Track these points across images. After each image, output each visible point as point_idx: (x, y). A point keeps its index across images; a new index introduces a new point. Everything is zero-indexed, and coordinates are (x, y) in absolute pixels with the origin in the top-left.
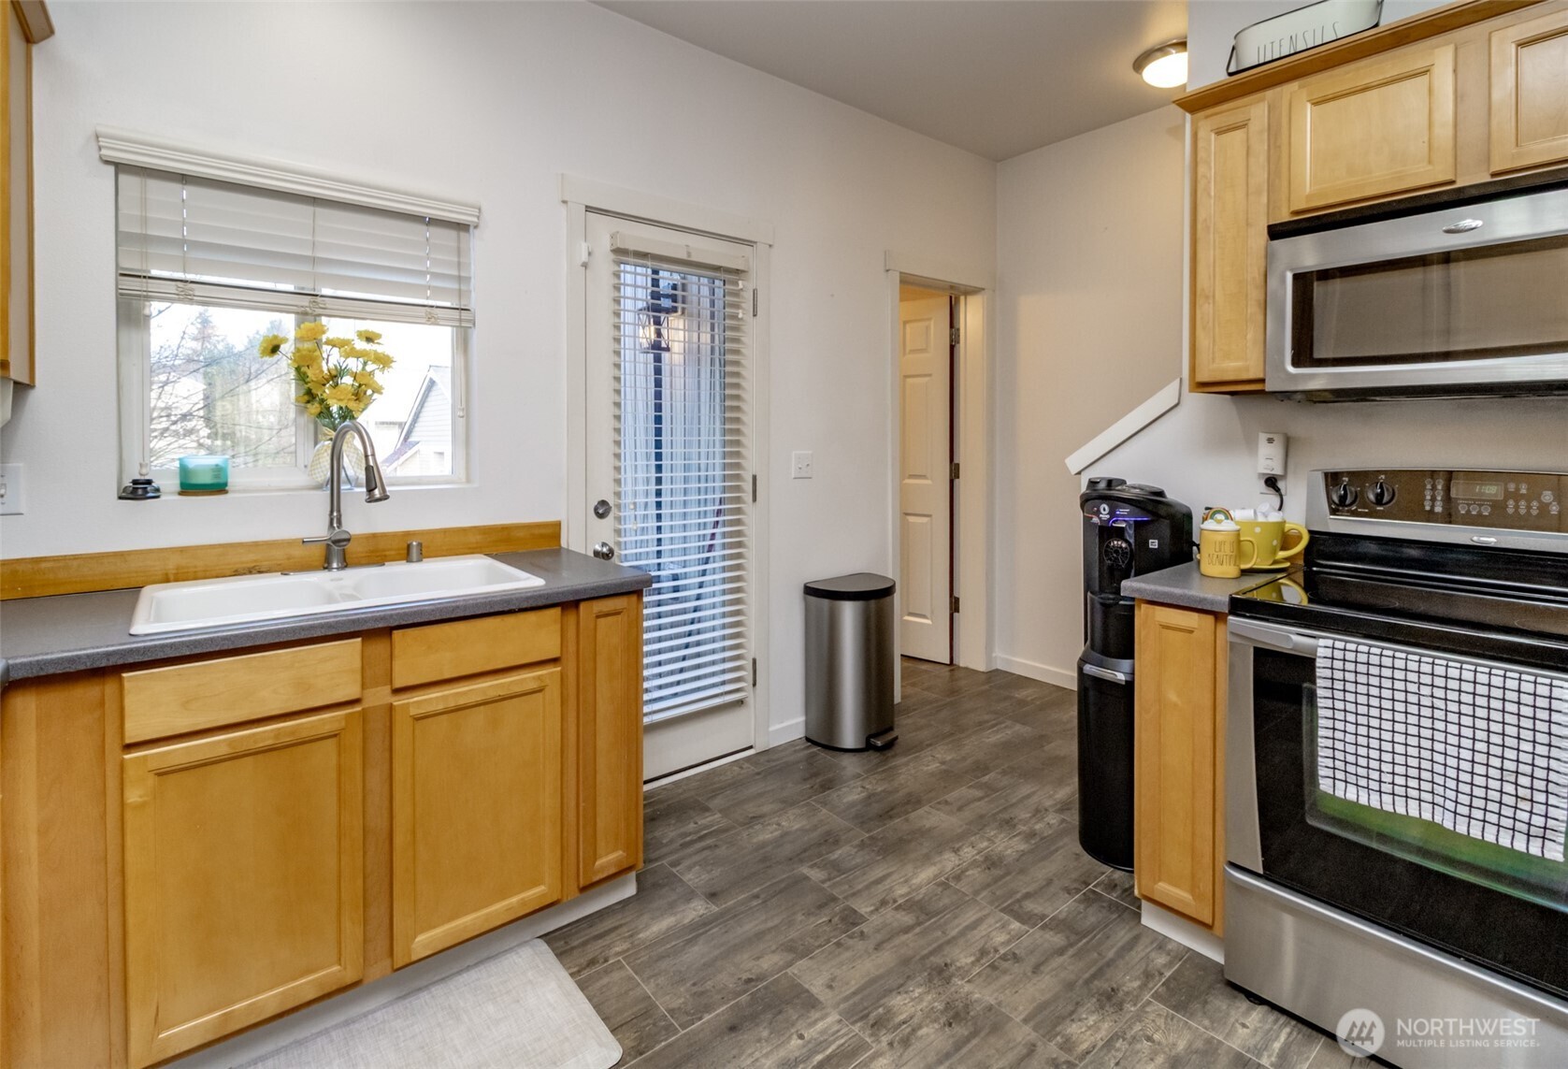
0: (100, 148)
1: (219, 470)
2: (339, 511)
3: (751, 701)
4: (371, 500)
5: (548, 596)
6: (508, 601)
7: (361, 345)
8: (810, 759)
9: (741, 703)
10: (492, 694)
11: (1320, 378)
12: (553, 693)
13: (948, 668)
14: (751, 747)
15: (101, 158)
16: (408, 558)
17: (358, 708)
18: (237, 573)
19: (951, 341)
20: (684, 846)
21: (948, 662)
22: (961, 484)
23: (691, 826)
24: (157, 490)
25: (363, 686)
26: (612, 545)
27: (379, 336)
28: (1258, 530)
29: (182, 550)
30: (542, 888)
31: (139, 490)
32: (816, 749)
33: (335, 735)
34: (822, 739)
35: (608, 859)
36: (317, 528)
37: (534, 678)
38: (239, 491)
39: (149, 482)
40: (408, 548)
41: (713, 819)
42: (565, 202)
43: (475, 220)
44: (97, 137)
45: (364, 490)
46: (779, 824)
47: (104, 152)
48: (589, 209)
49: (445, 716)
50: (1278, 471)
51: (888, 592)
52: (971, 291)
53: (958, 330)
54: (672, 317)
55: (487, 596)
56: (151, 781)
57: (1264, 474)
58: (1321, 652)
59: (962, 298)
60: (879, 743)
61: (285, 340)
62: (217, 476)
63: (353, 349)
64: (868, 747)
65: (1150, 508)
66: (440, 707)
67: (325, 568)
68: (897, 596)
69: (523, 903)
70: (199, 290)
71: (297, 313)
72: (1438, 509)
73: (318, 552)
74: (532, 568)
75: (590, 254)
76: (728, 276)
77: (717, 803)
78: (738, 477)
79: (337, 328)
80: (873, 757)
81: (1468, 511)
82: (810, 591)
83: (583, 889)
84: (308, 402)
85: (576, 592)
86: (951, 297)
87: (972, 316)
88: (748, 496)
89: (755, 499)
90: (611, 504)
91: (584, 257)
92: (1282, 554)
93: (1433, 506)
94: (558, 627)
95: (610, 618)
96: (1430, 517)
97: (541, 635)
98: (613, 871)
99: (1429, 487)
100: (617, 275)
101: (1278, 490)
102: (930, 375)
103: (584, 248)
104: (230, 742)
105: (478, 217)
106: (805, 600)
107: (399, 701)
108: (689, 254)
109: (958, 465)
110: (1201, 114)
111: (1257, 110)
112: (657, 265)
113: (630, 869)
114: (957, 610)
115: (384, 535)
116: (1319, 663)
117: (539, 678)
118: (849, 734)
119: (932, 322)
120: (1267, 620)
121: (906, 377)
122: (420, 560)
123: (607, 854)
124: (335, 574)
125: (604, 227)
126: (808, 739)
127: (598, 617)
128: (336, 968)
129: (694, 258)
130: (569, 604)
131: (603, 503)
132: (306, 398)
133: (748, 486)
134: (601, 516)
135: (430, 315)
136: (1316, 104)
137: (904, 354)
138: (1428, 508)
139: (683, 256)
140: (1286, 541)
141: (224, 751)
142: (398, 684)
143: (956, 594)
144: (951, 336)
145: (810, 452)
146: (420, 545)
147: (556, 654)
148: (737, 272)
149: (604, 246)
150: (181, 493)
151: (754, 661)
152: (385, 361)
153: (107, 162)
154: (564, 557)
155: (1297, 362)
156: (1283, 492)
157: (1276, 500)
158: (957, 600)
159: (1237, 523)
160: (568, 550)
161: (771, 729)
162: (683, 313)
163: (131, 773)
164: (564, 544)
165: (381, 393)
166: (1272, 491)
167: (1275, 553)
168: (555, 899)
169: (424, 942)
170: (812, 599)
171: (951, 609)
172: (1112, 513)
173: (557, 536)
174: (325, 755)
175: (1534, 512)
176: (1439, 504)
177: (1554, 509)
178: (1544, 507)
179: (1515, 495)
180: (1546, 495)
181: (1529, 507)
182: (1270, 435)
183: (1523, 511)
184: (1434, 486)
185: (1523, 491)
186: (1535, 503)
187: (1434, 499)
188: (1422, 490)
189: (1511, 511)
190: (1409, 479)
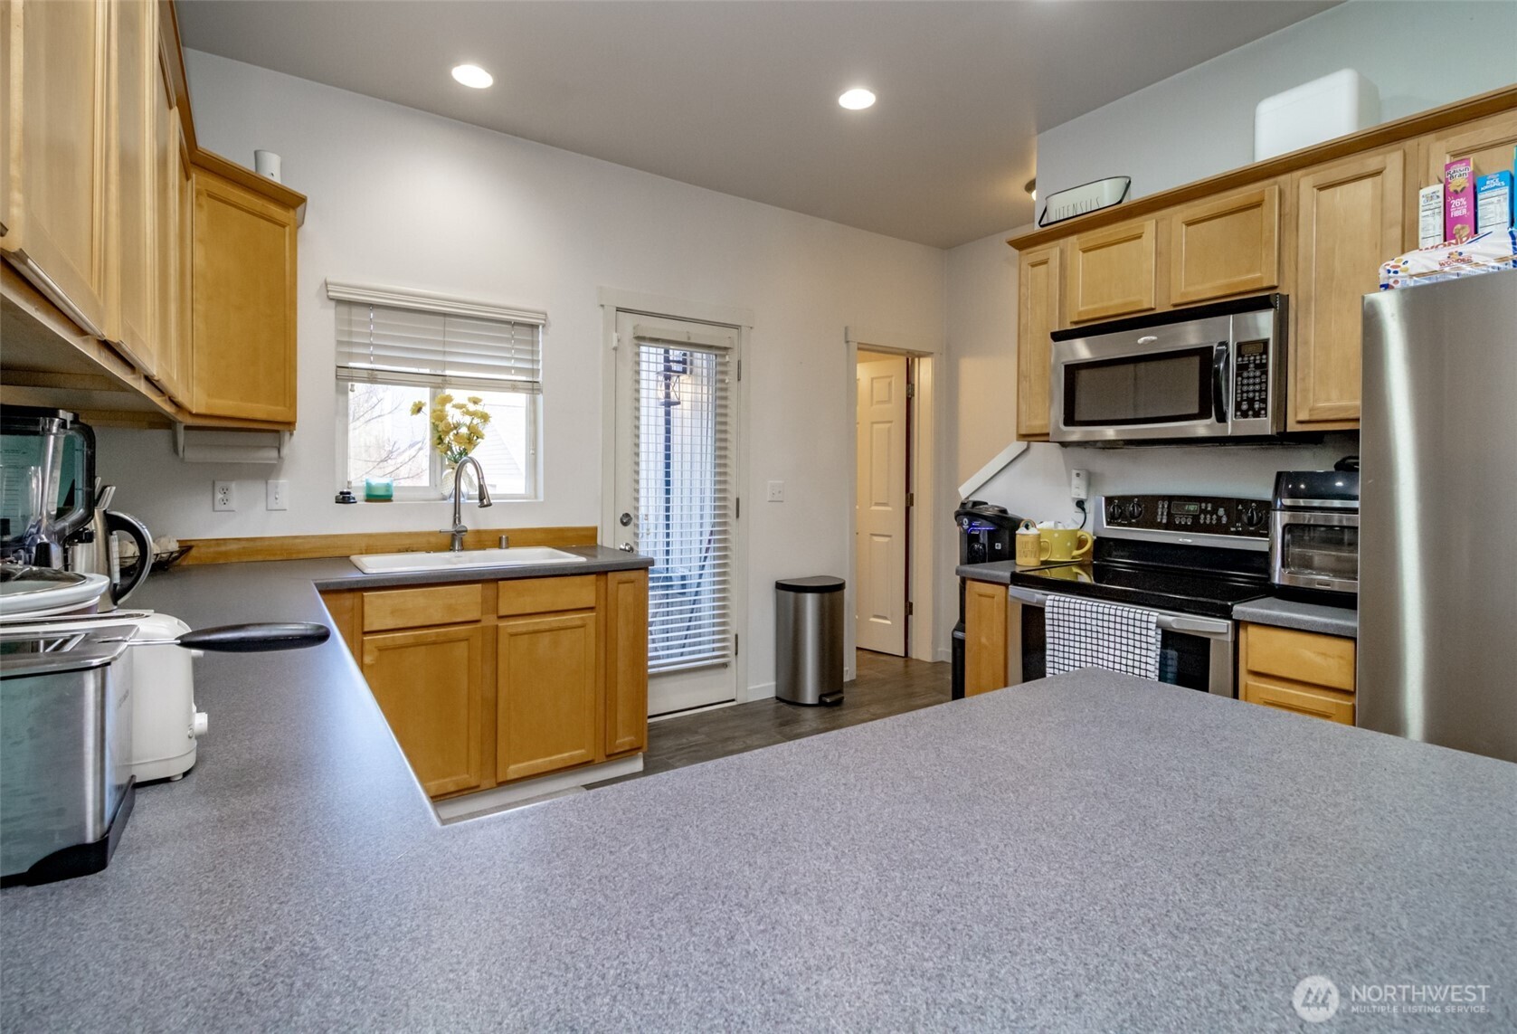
0: (328, 291)
1: (388, 486)
2: (459, 513)
3: (733, 664)
4: (482, 506)
5: (588, 567)
6: (564, 569)
7: (472, 407)
8: (777, 710)
9: (725, 665)
10: (555, 625)
11: (1076, 434)
12: (591, 629)
13: (903, 659)
14: (733, 700)
15: (328, 296)
16: (500, 546)
17: (479, 625)
18: (399, 551)
19: (908, 394)
20: (677, 750)
21: (903, 655)
22: (914, 510)
23: (684, 741)
24: (354, 498)
25: (482, 614)
26: (633, 545)
27: (480, 400)
28: (1056, 535)
29: (370, 536)
30: (583, 751)
31: (345, 498)
32: (781, 704)
33: (467, 640)
34: (789, 698)
35: (624, 740)
36: (447, 525)
37: (579, 618)
38: (398, 501)
39: (349, 493)
40: (498, 540)
41: (699, 738)
42: (602, 306)
43: (543, 322)
44: (326, 284)
45: (478, 501)
46: (744, 742)
47: (330, 294)
48: (618, 310)
49: (526, 636)
50: (1083, 496)
51: (840, 587)
52: (921, 355)
53: (913, 385)
54: (683, 377)
55: (552, 565)
56: (376, 653)
57: (1074, 501)
58: (1048, 603)
59: (916, 360)
60: (828, 700)
61: (424, 404)
62: (388, 491)
63: (468, 410)
64: (821, 703)
65: (996, 522)
66: (524, 630)
67: (451, 550)
68: (846, 591)
69: (572, 757)
70: (380, 375)
71: (431, 387)
72: (1164, 521)
73: (447, 540)
74: (578, 552)
75: (619, 340)
76: (717, 352)
77: (705, 729)
78: (725, 499)
79: (460, 396)
80: (824, 710)
81: (1180, 522)
82: (781, 586)
83: (608, 756)
84: (439, 444)
85: (606, 566)
86: (908, 360)
87: (925, 372)
88: (732, 512)
89: (738, 516)
90: (632, 516)
91: (615, 344)
92: (1076, 553)
93: (1162, 519)
94: (594, 587)
95: (626, 585)
96: (1159, 526)
97: (584, 592)
98: (627, 748)
99: (1160, 506)
100: (638, 354)
101: (1084, 510)
102: (891, 422)
103: (615, 335)
104: (415, 636)
105: (545, 320)
106: (777, 593)
107: (502, 624)
108: (689, 338)
109: (912, 495)
110: (1024, 252)
111: (1052, 251)
112: (667, 346)
113: (639, 749)
114: (911, 613)
115: (486, 532)
116: (1047, 609)
117: (582, 618)
118: (810, 694)
119: (893, 378)
120: (1031, 587)
121: (873, 423)
122: (507, 548)
123: (624, 737)
124: (457, 553)
125: (629, 321)
126: (777, 698)
127: (619, 583)
128: (466, 776)
129: (692, 341)
130: (602, 572)
131: (627, 515)
132: (438, 441)
133: (732, 505)
134: (625, 524)
135: (513, 387)
136: (1085, 251)
137: (872, 405)
138: (1159, 520)
139: (685, 340)
140: (1081, 543)
141: (411, 641)
142: (502, 613)
143: (910, 600)
144: (907, 391)
145: (781, 482)
146: (507, 538)
147: (592, 605)
148: (726, 349)
149: (628, 333)
150: (367, 501)
151: (737, 636)
152: (485, 418)
153: (331, 299)
154: (599, 550)
155: (1066, 424)
156: (1087, 511)
157: (1081, 516)
158: (911, 604)
159: (1039, 530)
160: (602, 546)
161: (750, 688)
162: (691, 373)
163: (367, 647)
164: (599, 542)
165: (483, 438)
166: (1080, 510)
167: (1071, 552)
168: (590, 759)
169: (514, 770)
170: (782, 592)
171: (906, 611)
172: (970, 525)
173: (595, 537)
174: (461, 651)
175: (1214, 522)
176: (1165, 517)
177: (1224, 520)
178: (1219, 518)
179: (1205, 512)
180: (1221, 512)
181: (1211, 519)
182: (1078, 472)
183: (1208, 522)
184: (1163, 506)
185: (1209, 509)
186: (1215, 517)
187: (1162, 514)
188: (1157, 508)
189: (1202, 522)
190: (1150, 501)
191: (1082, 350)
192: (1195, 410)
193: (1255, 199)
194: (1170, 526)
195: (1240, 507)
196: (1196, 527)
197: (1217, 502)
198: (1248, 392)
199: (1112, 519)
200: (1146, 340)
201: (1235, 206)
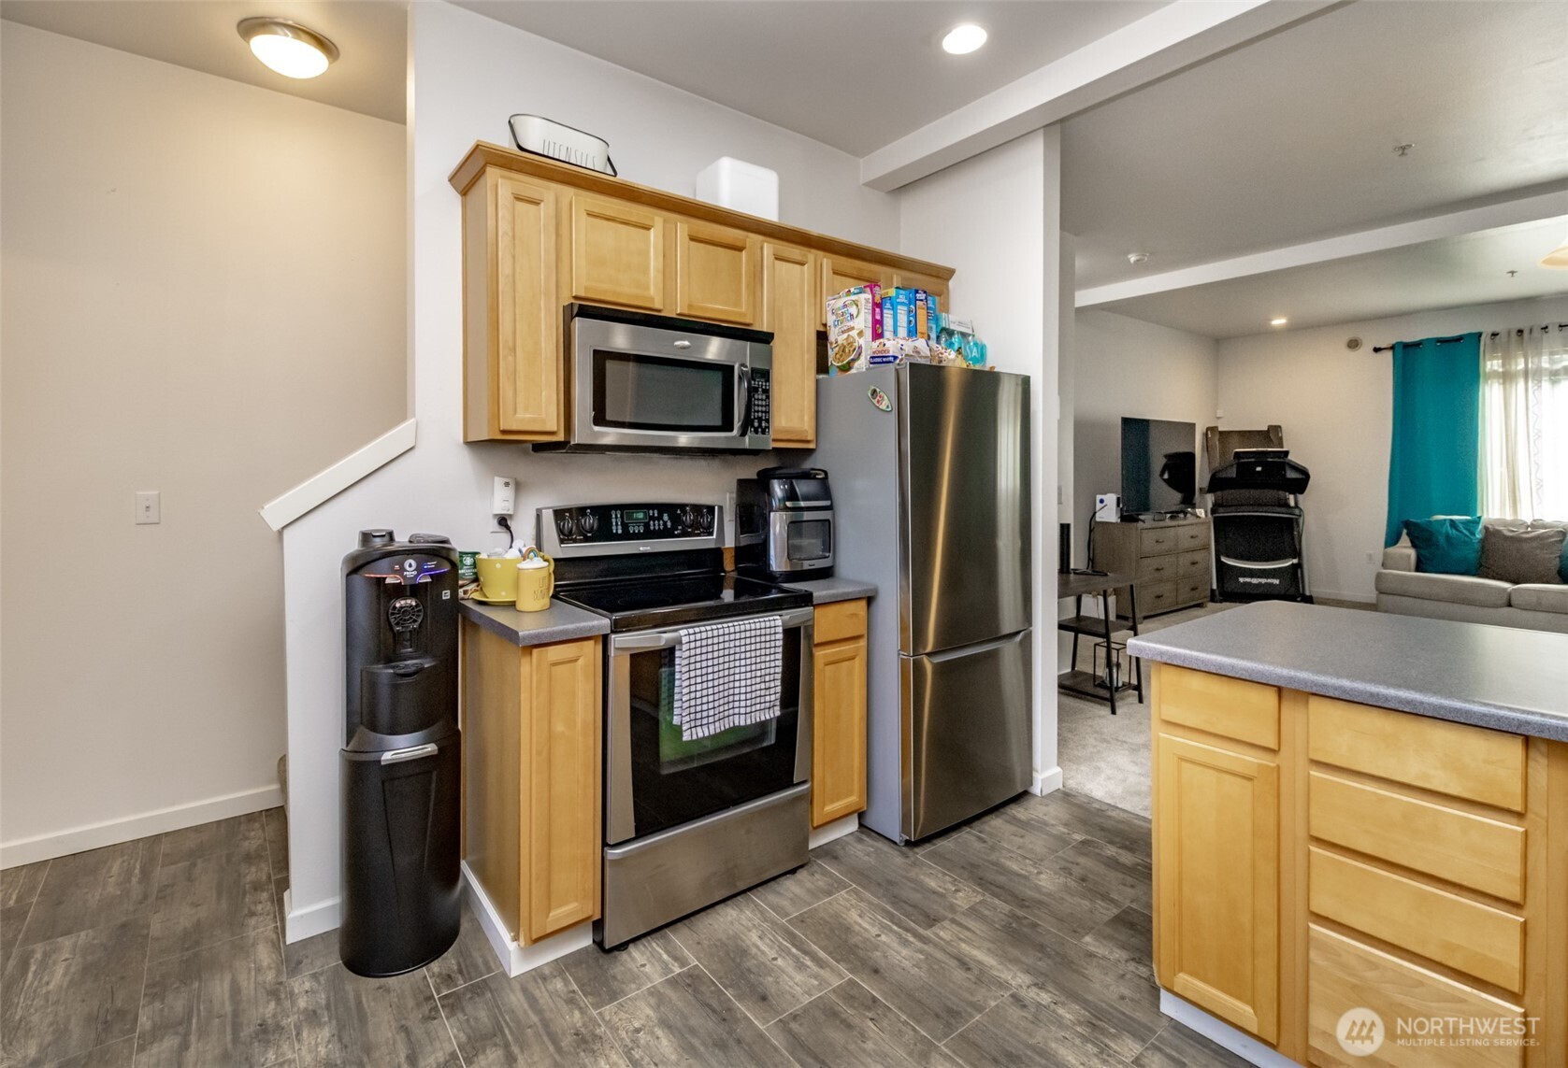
11: (610, 435)
50: (507, 510)
57: (497, 515)
72: (620, 531)
81: (634, 531)
93: (617, 530)
96: (615, 537)
99: (614, 516)
101: (508, 528)
110: (497, 171)
116: (683, 648)
136: (588, 214)
138: (614, 531)
155: (596, 422)
156: (513, 527)
157: (506, 537)
166: (504, 530)
172: (419, 569)
175: (662, 527)
176: (620, 527)
177: (669, 524)
178: (665, 523)
179: (653, 518)
180: (666, 517)
181: (659, 525)
182: (507, 480)
183: (657, 528)
184: (616, 515)
185: (656, 515)
186: (661, 522)
187: (617, 525)
188: (611, 518)
189: (652, 528)
190: (603, 512)
191: (620, 338)
192: (718, 422)
193: (739, 244)
194: (626, 536)
195: (679, 512)
196: (649, 534)
197: (663, 508)
198: (758, 412)
199: (565, 537)
200: (681, 344)
201: (725, 241)
